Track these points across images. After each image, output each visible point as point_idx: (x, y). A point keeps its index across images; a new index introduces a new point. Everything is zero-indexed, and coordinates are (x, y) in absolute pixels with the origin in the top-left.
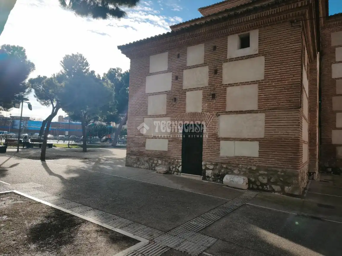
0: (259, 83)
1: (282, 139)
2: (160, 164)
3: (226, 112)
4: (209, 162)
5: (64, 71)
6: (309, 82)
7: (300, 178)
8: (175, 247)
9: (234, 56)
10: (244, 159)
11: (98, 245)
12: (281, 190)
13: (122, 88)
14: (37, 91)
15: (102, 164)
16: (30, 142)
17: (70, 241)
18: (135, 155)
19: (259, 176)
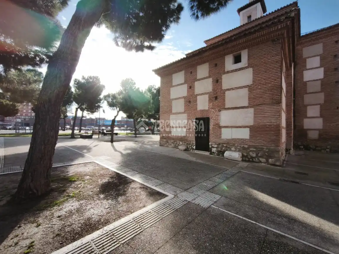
0: (249, 87)
1: (266, 126)
2: (181, 145)
3: (226, 108)
4: (214, 143)
5: (122, 89)
6: (286, 85)
7: (280, 153)
8: (191, 201)
9: (230, 69)
10: (239, 140)
11: (141, 197)
12: (266, 161)
13: (157, 98)
14: (108, 102)
15: (146, 144)
16: (106, 132)
17: (124, 194)
18: (165, 139)
19: (250, 152)
